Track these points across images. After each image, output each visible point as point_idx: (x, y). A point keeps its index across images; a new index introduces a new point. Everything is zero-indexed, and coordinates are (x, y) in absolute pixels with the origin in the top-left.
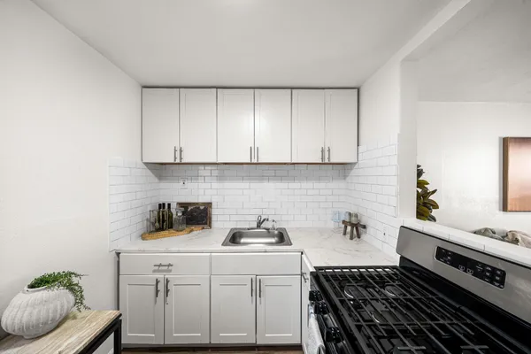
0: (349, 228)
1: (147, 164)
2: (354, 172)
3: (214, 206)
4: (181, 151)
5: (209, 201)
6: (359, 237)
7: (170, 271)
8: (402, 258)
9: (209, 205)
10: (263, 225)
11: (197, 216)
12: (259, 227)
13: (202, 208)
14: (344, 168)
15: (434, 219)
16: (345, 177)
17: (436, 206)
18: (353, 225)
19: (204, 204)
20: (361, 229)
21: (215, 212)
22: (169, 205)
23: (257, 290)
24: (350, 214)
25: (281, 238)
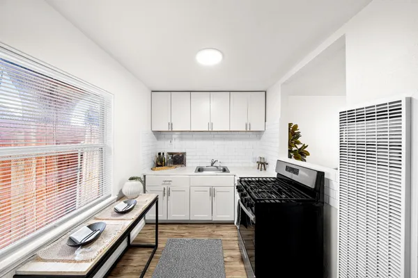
0: (260, 165)
1: (153, 131)
2: (264, 136)
3: (187, 154)
4: (172, 124)
5: (183, 151)
6: (265, 169)
7: (170, 184)
8: (278, 174)
9: (184, 154)
10: (214, 165)
11: (178, 160)
12: (212, 165)
13: (181, 155)
15: (305, 161)
16: (260, 138)
17: (308, 154)
18: (262, 163)
20: (266, 165)
21: (188, 157)
22: (163, 154)
23: (212, 193)
24: (261, 158)
25: (224, 170)
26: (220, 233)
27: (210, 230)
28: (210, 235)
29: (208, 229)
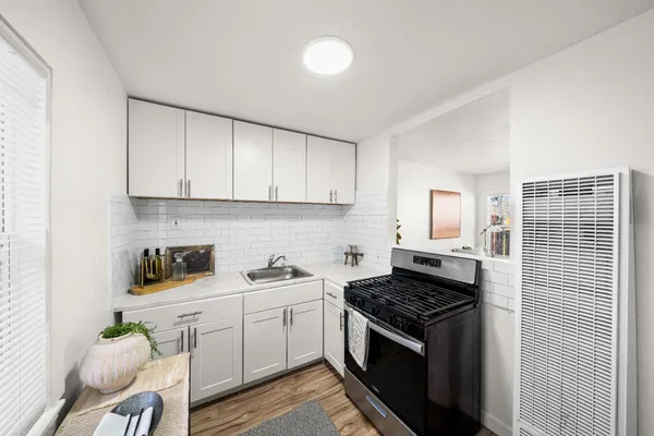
0: (350, 257)
2: (352, 212)
3: (217, 248)
4: (188, 185)
5: (210, 243)
6: (357, 264)
7: (197, 320)
8: (395, 269)
9: (209, 249)
11: (198, 262)
12: (270, 267)
13: (202, 251)
14: (342, 209)
16: (342, 216)
18: (351, 253)
19: (203, 247)
20: (359, 257)
21: (219, 256)
22: (158, 251)
23: (288, 319)
24: (351, 247)
25: (296, 273)
26: (306, 388)
27: (287, 389)
28: (293, 400)
29: (282, 390)
